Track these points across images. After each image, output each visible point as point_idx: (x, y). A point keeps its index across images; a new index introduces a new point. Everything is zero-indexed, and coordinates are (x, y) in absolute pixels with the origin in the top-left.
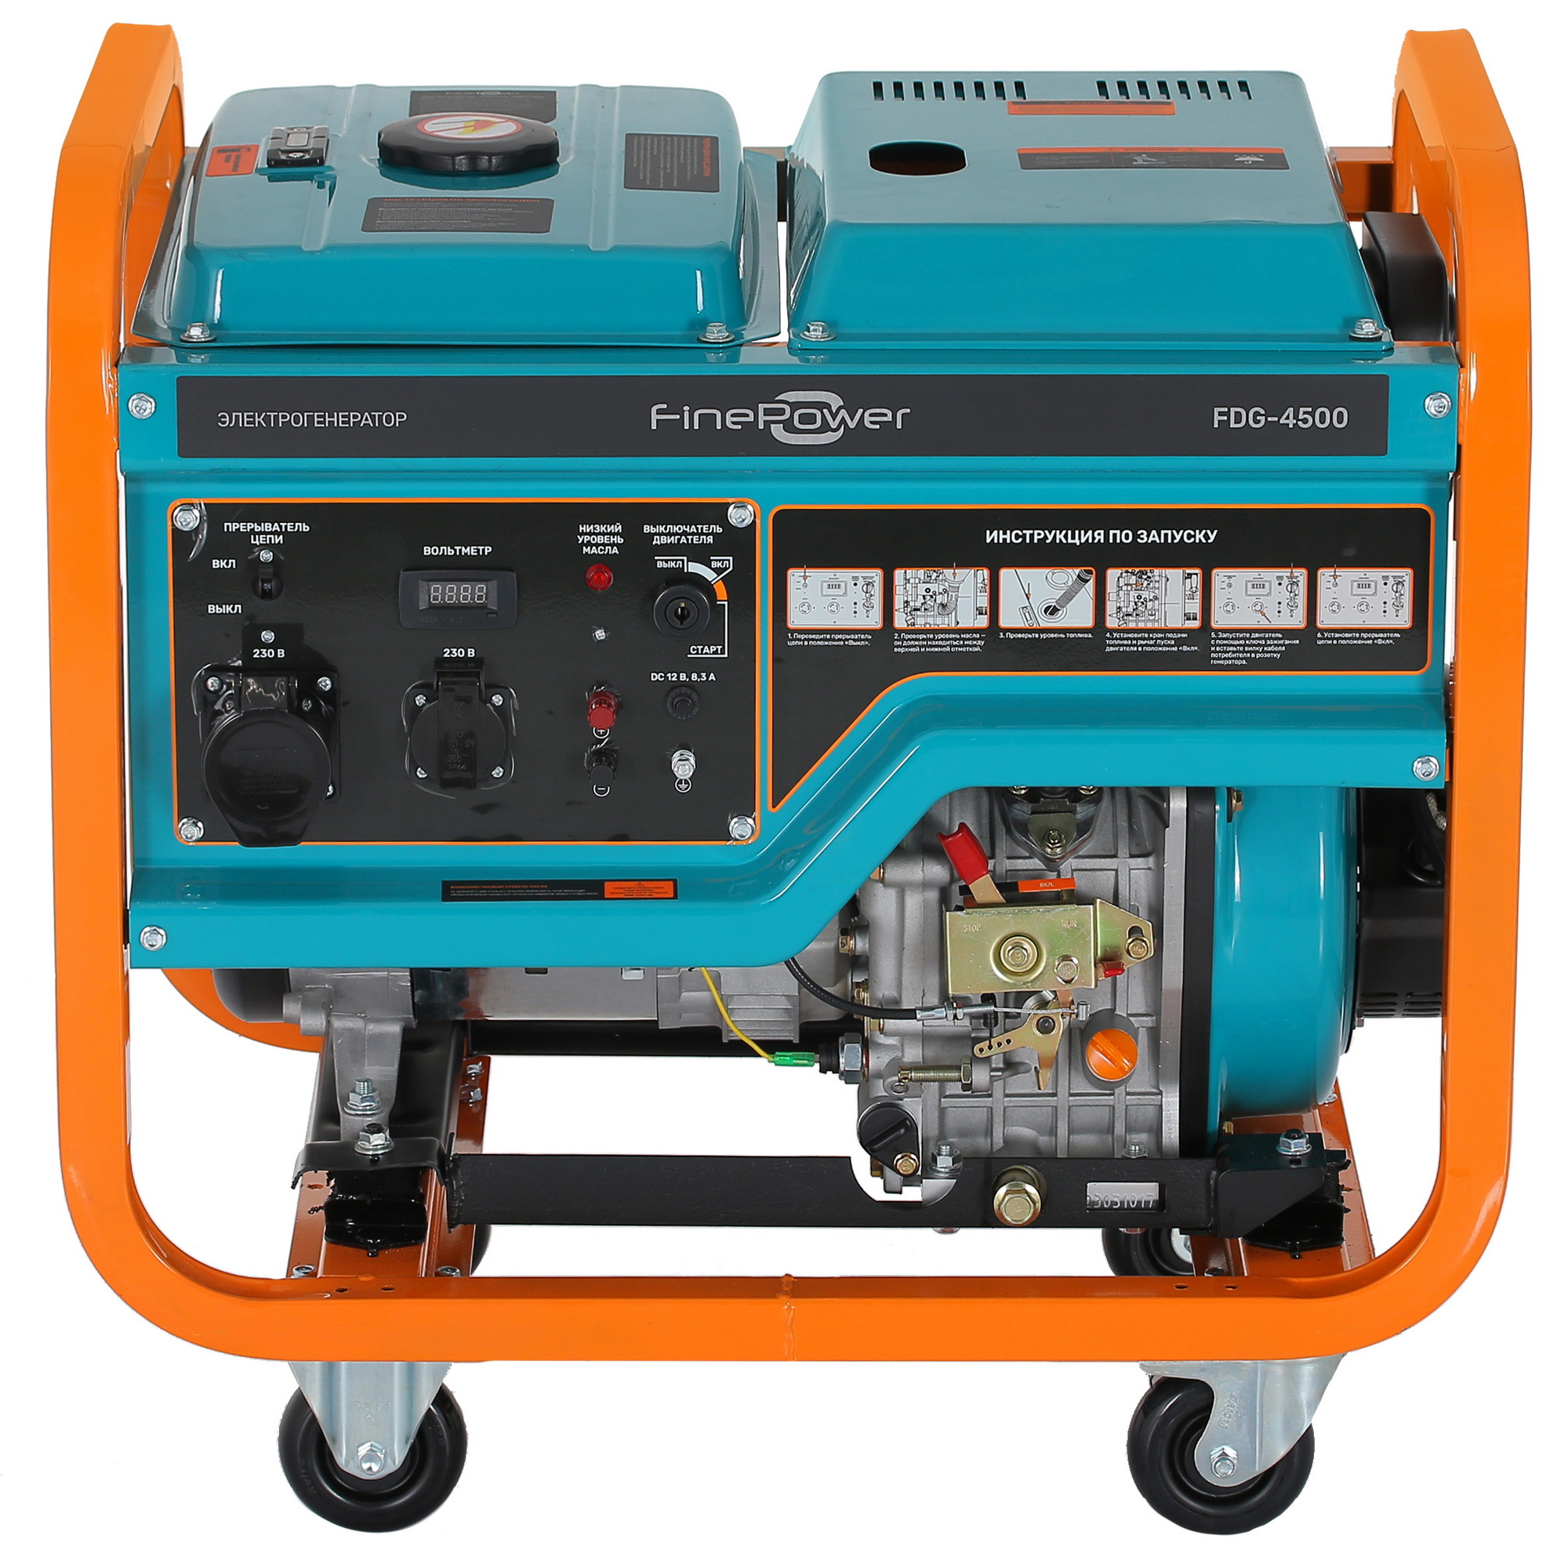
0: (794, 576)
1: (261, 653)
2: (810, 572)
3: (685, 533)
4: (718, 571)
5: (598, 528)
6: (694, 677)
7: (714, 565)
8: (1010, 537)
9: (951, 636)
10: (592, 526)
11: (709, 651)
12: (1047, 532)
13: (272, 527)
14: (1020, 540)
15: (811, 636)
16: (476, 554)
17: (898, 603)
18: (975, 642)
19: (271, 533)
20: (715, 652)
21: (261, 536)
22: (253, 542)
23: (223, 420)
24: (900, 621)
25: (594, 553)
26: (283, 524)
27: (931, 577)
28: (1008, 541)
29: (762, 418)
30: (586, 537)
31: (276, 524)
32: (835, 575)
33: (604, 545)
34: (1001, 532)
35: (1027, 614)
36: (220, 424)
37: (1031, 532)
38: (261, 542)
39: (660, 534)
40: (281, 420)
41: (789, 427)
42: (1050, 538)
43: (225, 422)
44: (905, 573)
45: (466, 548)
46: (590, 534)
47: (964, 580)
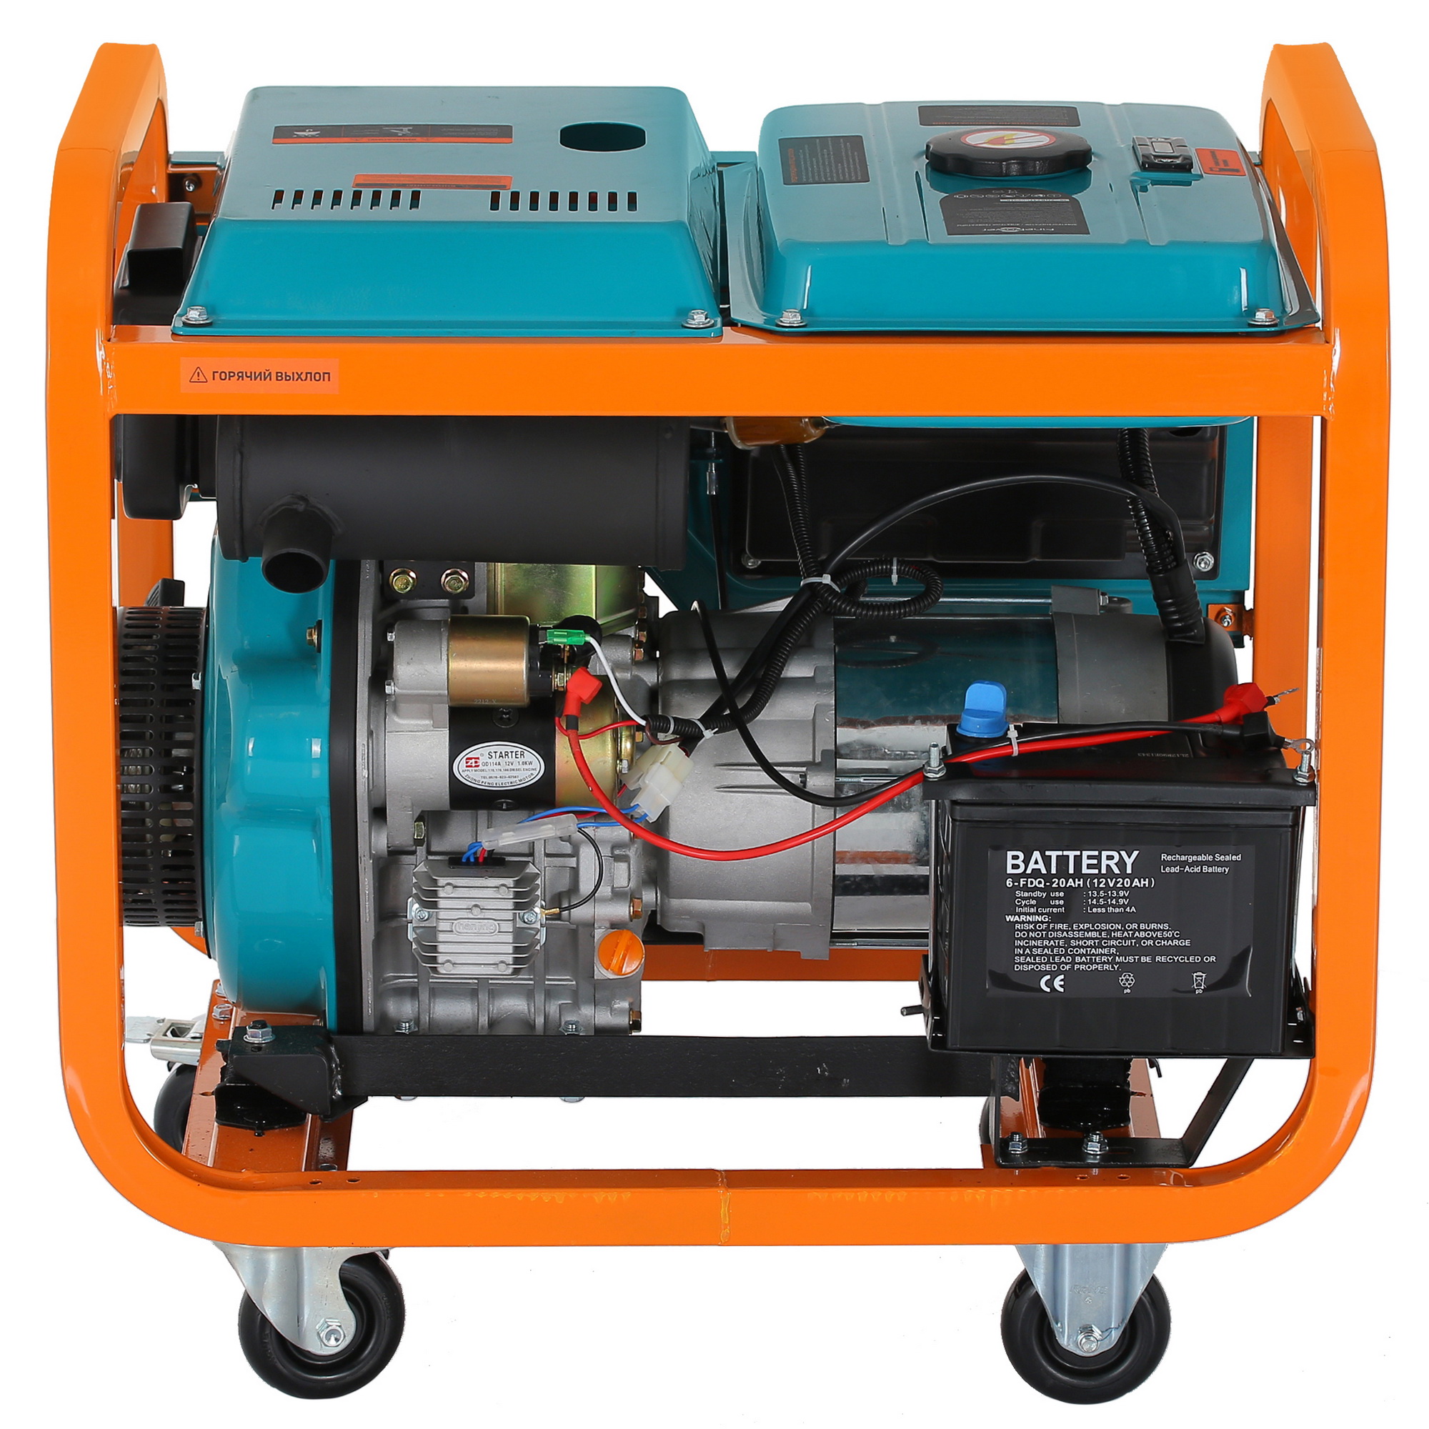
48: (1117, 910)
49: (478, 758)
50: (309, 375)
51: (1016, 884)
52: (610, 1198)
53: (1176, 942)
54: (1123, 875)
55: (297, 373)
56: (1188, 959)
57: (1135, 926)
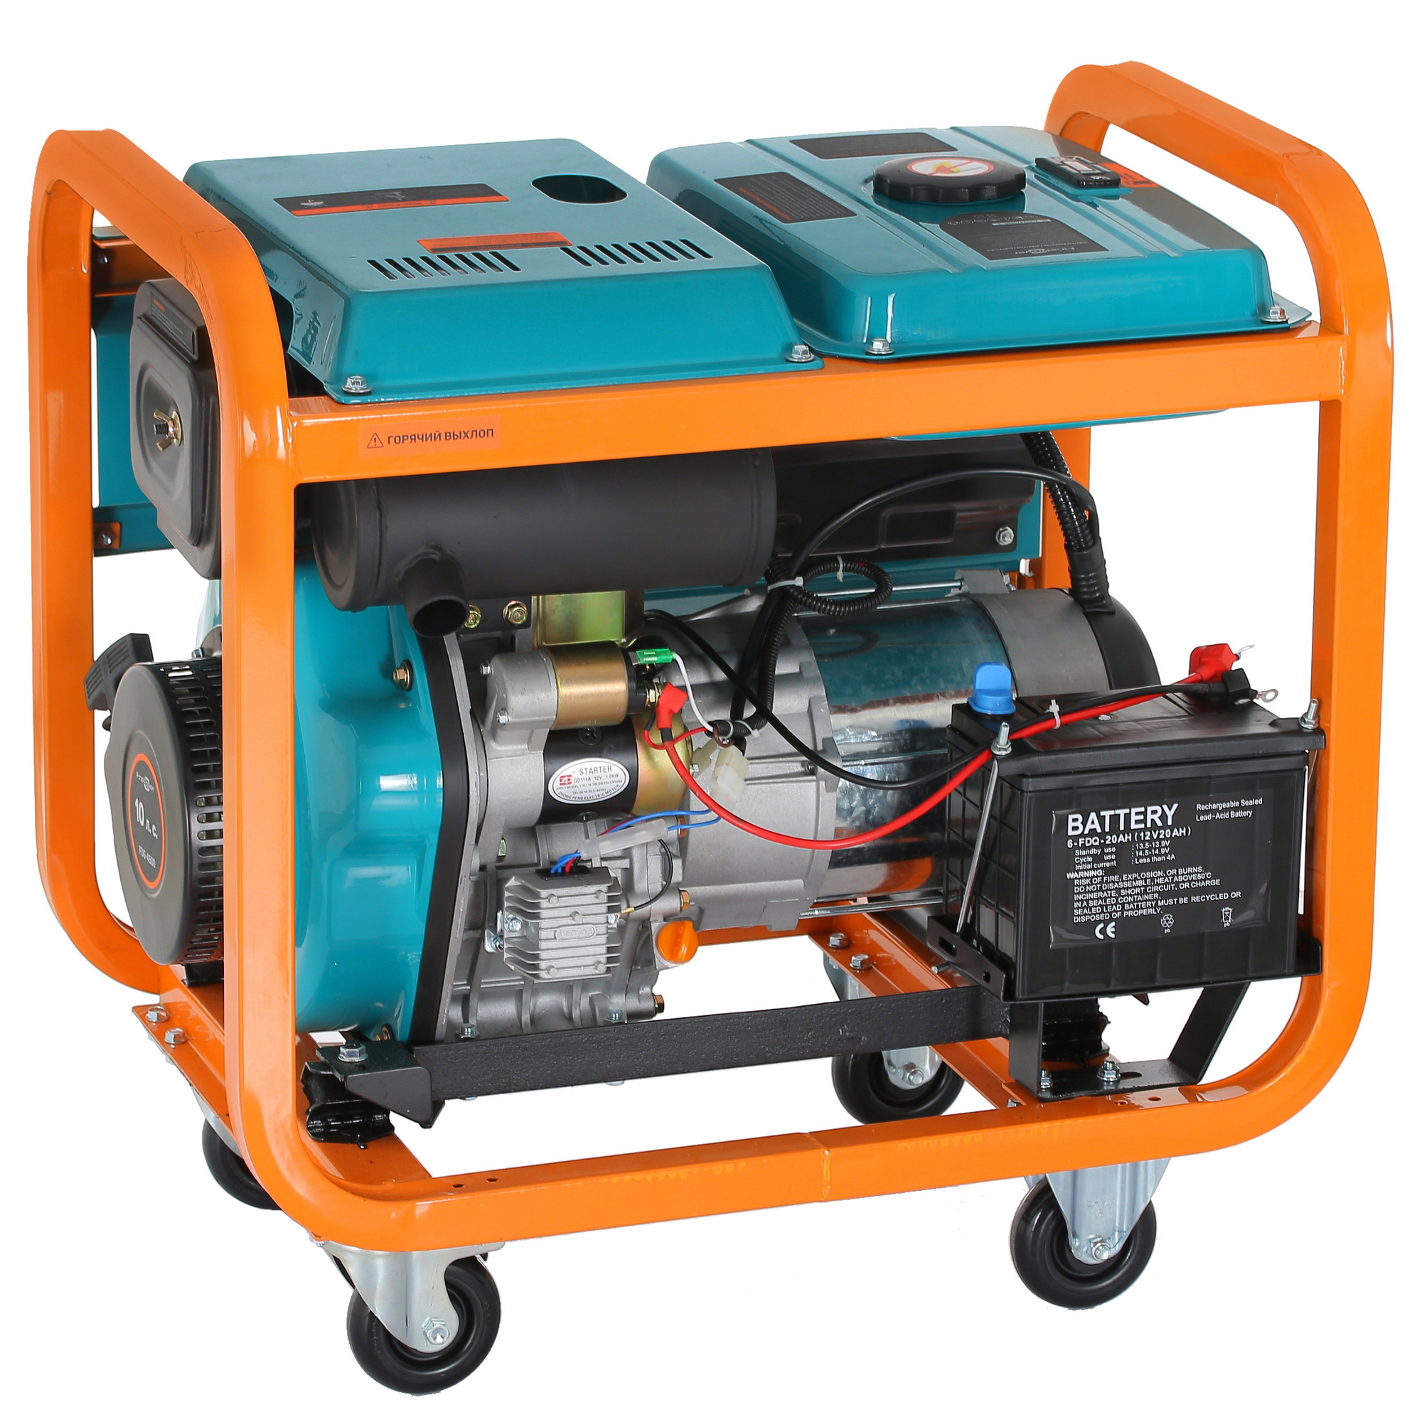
48: (1160, 859)
49: (571, 776)
50: (474, 433)
51: (1076, 844)
52: (727, 1169)
53: (1208, 882)
54: (1165, 827)
55: (464, 432)
56: (1218, 896)
57: (1174, 871)
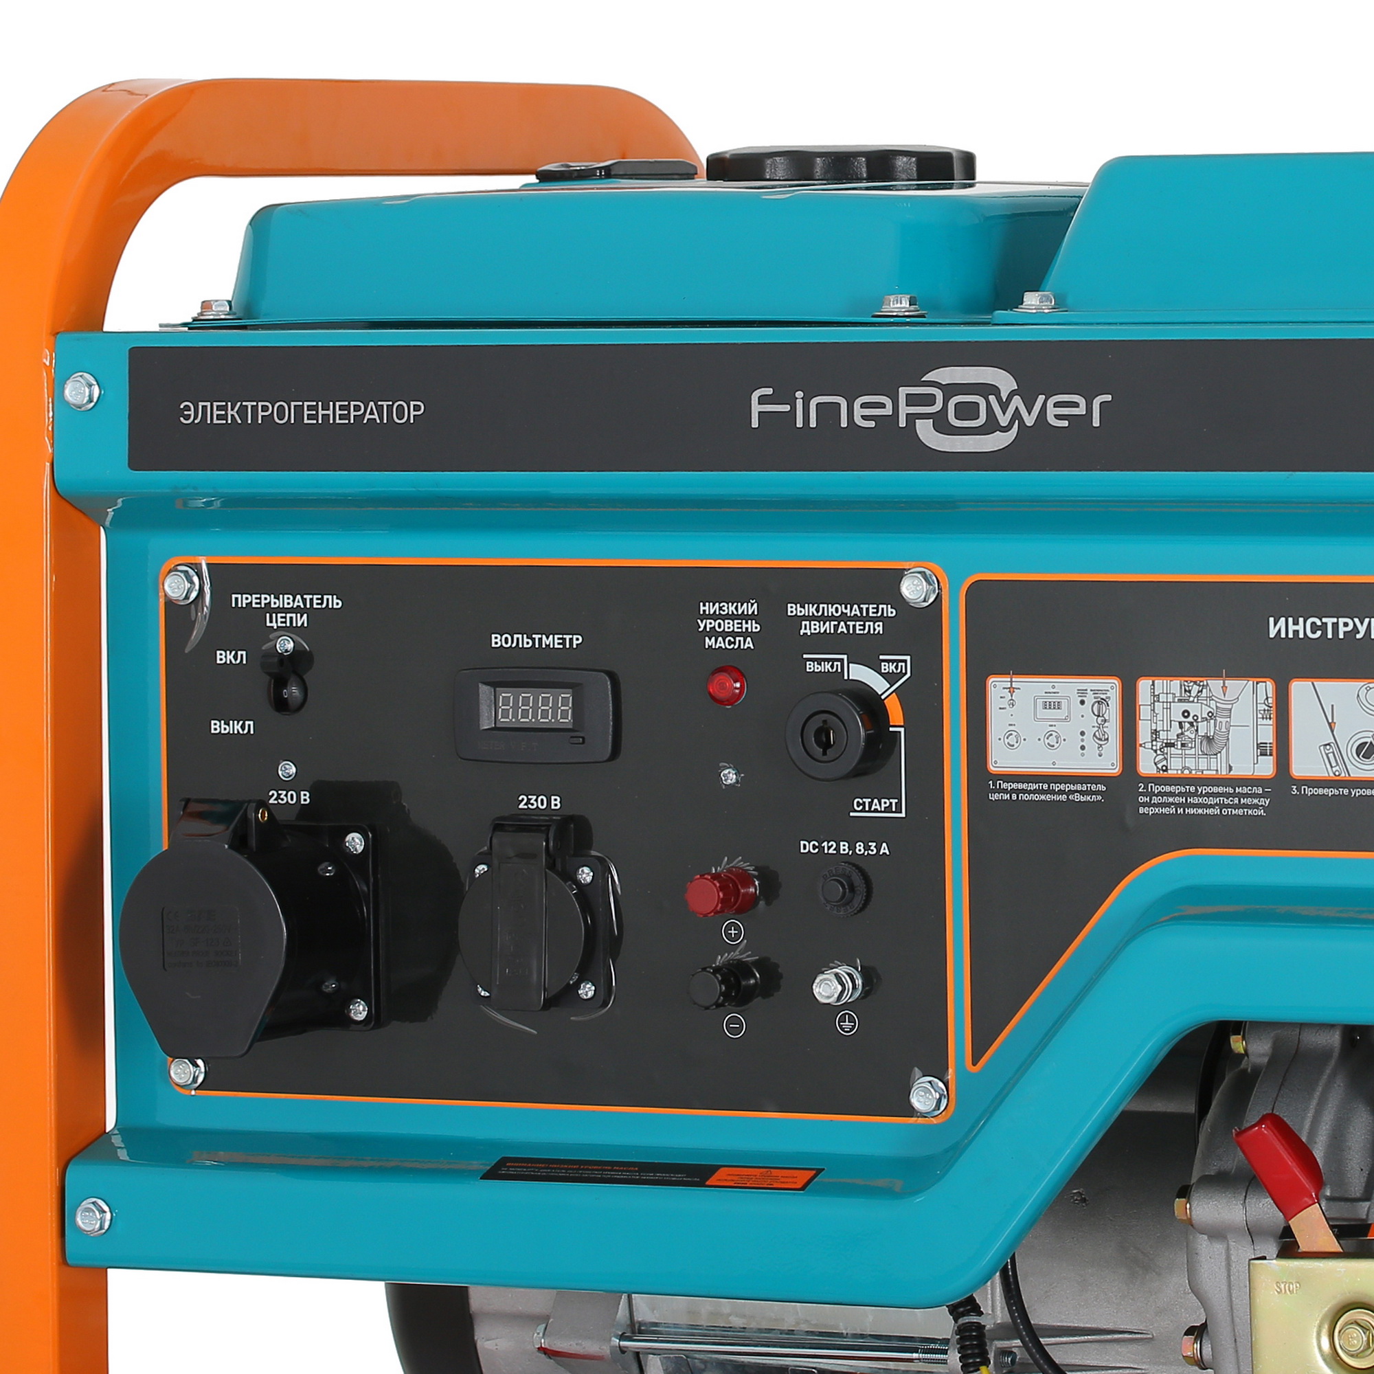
0: (997, 686)
1: (278, 797)
2: (1019, 681)
3: (844, 618)
4: (890, 678)
5: (725, 608)
6: (860, 847)
7: (885, 667)
8: (1302, 628)
9: (1221, 790)
10: (717, 604)
11: (879, 808)
12: (1356, 620)
13: (294, 601)
14: (1319, 633)
15: (1020, 786)
16: (561, 646)
17: (1144, 735)
18: (1256, 801)
19: (291, 610)
20: (888, 810)
21: (279, 615)
22: (268, 624)
23: (186, 413)
24: (1147, 764)
25: (720, 647)
26: (308, 597)
27: (1190, 692)
28: (1301, 636)
29: (904, 410)
30: (708, 621)
31: (298, 597)
32: (1054, 687)
33: (734, 634)
34: (1290, 620)
35: (1331, 756)
36: (182, 419)
37: (1335, 620)
38: (279, 625)
39: (811, 618)
40: (261, 414)
41: (941, 424)
42: (1362, 629)
43: (189, 416)
44: (1153, 682)
45: (548, 638)
46: (714, 617)
47: (1238, 698)
